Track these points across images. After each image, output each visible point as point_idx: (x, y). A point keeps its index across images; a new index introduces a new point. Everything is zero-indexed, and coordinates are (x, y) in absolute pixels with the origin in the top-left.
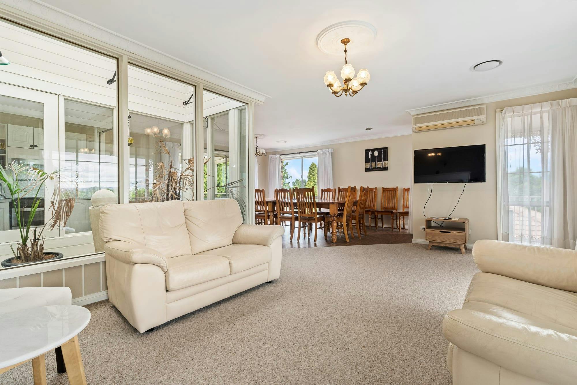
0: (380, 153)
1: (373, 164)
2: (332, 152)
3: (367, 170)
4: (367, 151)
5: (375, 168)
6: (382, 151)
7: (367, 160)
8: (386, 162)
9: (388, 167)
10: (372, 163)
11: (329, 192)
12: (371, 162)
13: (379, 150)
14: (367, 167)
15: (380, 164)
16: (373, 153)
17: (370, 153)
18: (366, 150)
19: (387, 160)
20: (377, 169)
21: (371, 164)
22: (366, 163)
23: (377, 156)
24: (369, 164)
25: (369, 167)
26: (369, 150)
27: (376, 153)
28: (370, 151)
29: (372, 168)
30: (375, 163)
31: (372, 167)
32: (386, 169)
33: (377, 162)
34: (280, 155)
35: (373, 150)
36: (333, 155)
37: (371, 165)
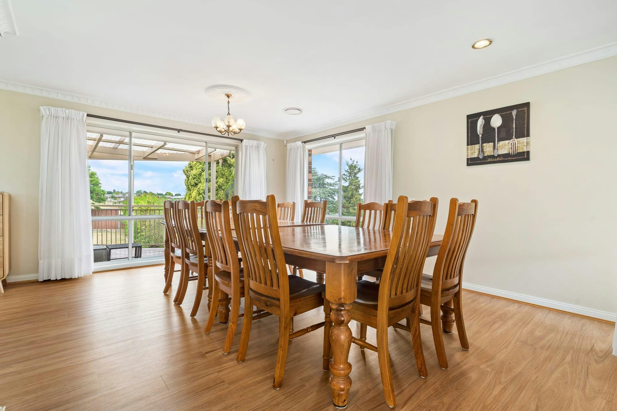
0: (507, 118)
1: (488, 149)
2: (394, 128)
3: (471, 162)
4: (472, 119)
5: (493, 157)
6: (514, 113)
7: (472, 139)
8: (524, 140)
9: (528, 153)
10: (484, 144)
11: (373, 212)
12: (482, 143)
13: (504, 112)
14: (472, 154)
15: (504, 147)
16: (487, 121)
17: (481, 122)
18: (469, 117)
19: (528, 135)
20: (498, 159)
21: (482, 147)
22: (469, 146)
23: (498, 128)
24: (477, 146)
25: (476, 155)
26: (478, 115)
27: (496, 121)
28: (482, 117)
29: (485, 158)
30: (492, 144)
31: (485, 155)
32: (524, 156)
33: (499, 141)
34: (305, 142)
35: (488, 115)
36: (394, 133)
37: (482, 150)
